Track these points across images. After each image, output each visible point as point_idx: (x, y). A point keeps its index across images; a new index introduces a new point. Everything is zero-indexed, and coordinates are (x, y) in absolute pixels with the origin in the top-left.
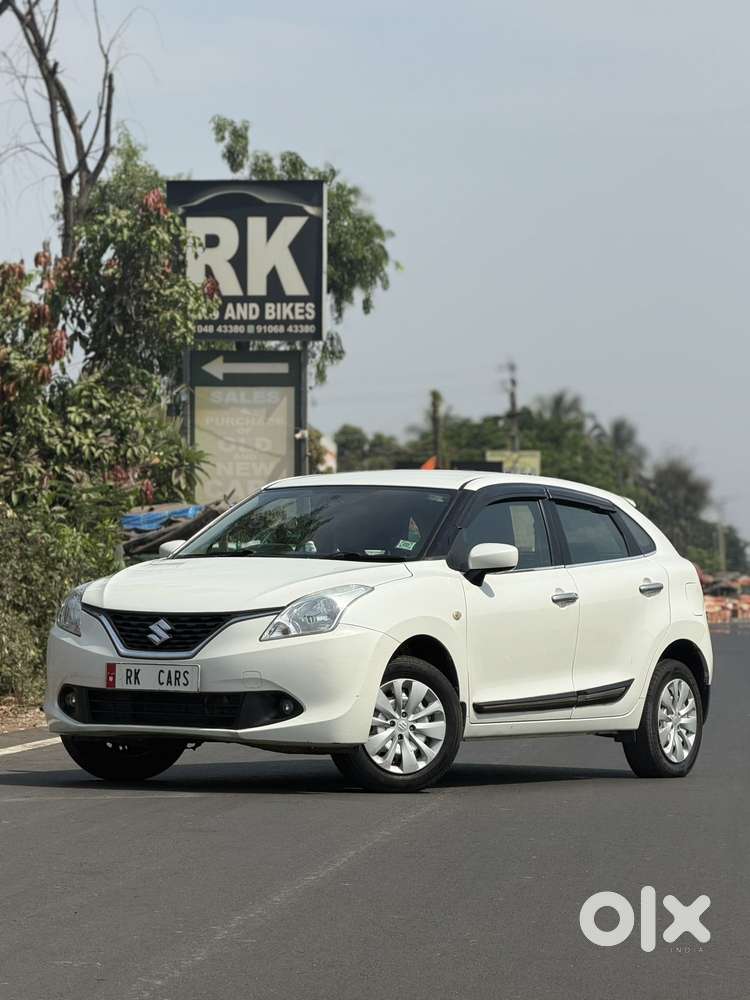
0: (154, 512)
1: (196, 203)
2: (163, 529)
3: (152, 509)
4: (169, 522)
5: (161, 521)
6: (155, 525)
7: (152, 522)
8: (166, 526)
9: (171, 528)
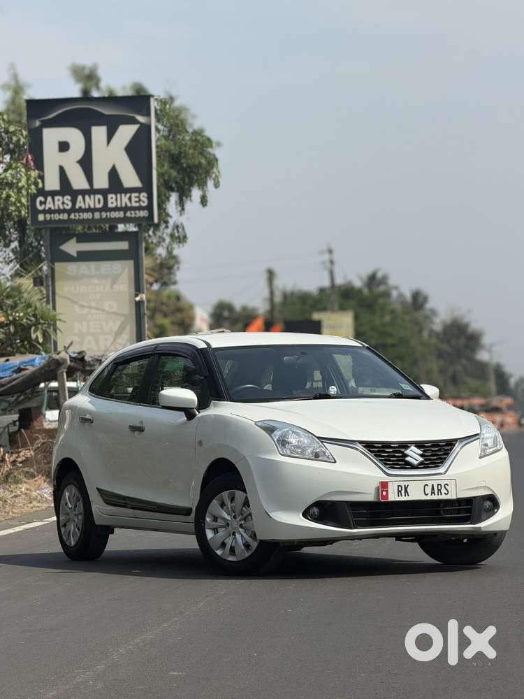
0: (10, 362)
1: (51, 116)
2: (15, 376)
3: (8, 360)
4: (19, 370)
5: (12, 370)
6: (8, 372)
7: (6, 370)
8: (16, 373)
9: (20, 374)
